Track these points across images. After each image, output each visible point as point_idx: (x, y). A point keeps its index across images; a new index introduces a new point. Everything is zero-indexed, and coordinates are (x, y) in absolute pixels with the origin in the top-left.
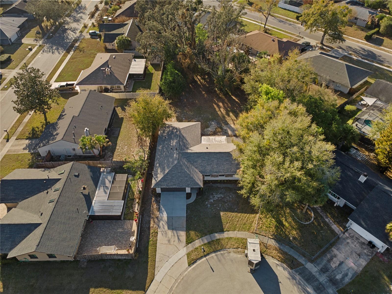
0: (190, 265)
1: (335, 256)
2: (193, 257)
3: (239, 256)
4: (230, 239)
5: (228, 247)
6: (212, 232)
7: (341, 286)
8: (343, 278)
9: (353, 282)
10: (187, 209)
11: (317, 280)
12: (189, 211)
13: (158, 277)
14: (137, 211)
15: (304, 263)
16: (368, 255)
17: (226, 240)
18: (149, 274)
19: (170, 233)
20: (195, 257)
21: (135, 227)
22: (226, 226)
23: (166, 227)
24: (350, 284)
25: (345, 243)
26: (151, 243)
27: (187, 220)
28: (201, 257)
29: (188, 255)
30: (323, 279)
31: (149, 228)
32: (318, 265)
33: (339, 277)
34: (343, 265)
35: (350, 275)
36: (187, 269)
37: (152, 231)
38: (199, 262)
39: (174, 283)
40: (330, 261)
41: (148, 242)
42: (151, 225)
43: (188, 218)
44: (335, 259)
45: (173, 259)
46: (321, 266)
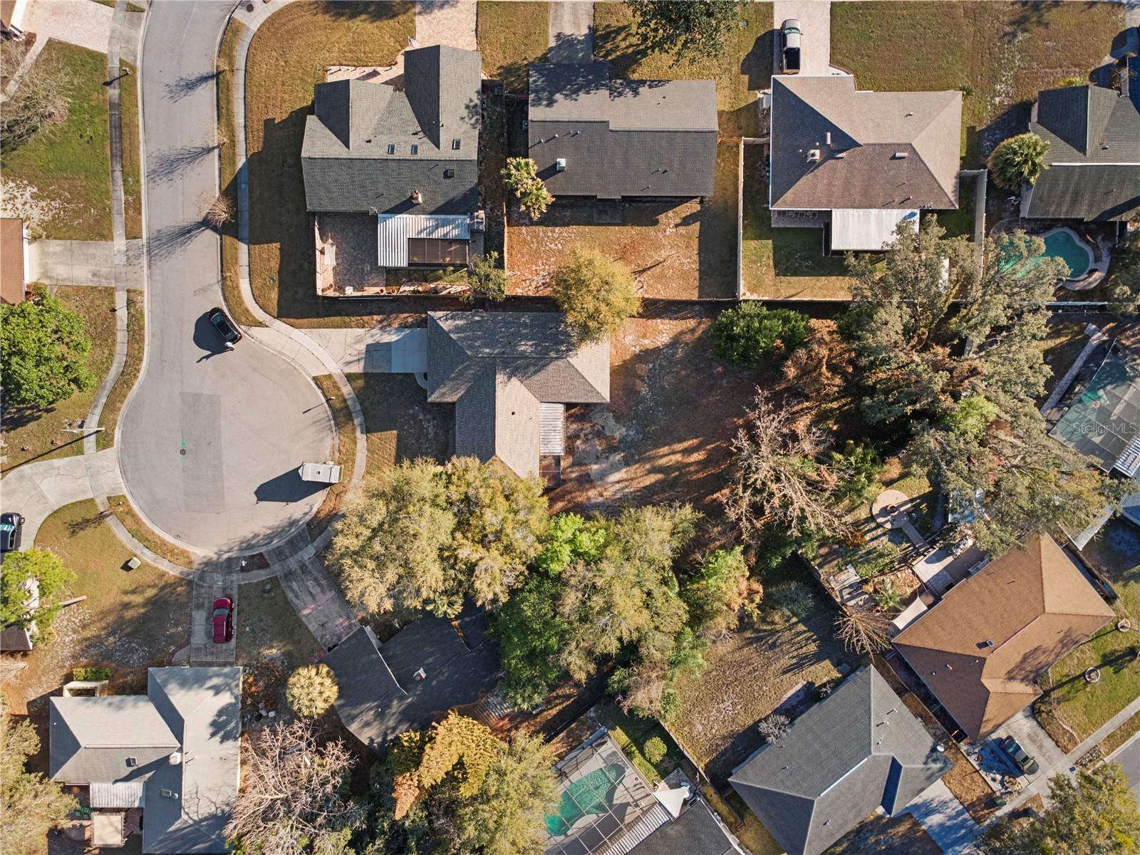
0: (315, 379)
1: (323, 592)
2: (326, 384)
3: (328, 453)
4: (355, 442)
5: (342, 438)
6: (365, 413)
7: (283, 584)
8: (293, 590)
9: (287, 602)
10: (405, 374)
11: (292, 556)
12: (400, 377)
13: (296, 333)
14: (402, 290)
15: (315, 544)
16: (322, 638)
17: (352, 436)
18: (300, 321)
19: (362, 347)
20: (324, 387)
21: (371, 291)
22: (375, 437)
23: (370, 341)
24: (285, 597)
25: (342, 613)
26: (347, 319)
27: (384, 374)
28: (325, 396)
29: (330, 376)
30: (292, 563)
31: (371, 314)
32: (312, 563)
33: (295, 585)
34: (310, 598)
35: (297, 602)
36: (309, 375)
37: (365, 318)
38: (319, 392)
39: (289, 357)
40: (316, 580)
41: (348, 315)
42: (375, 317)
43: (389, 377)
44: (319, 589)
45: (323, 355)
46: (310, 567)
